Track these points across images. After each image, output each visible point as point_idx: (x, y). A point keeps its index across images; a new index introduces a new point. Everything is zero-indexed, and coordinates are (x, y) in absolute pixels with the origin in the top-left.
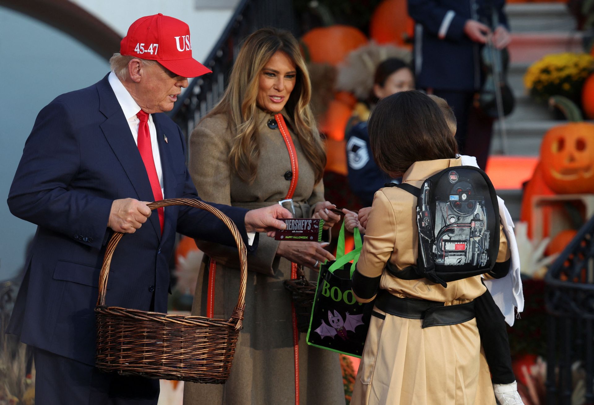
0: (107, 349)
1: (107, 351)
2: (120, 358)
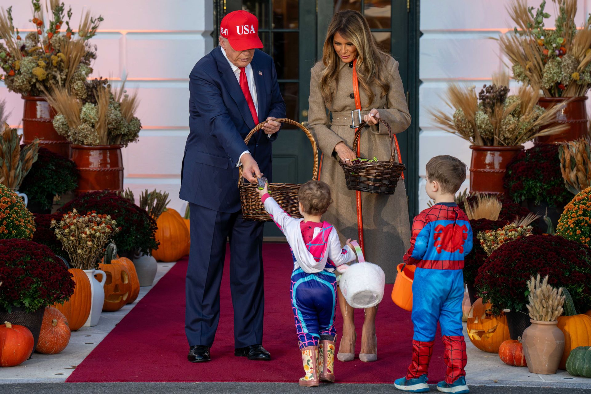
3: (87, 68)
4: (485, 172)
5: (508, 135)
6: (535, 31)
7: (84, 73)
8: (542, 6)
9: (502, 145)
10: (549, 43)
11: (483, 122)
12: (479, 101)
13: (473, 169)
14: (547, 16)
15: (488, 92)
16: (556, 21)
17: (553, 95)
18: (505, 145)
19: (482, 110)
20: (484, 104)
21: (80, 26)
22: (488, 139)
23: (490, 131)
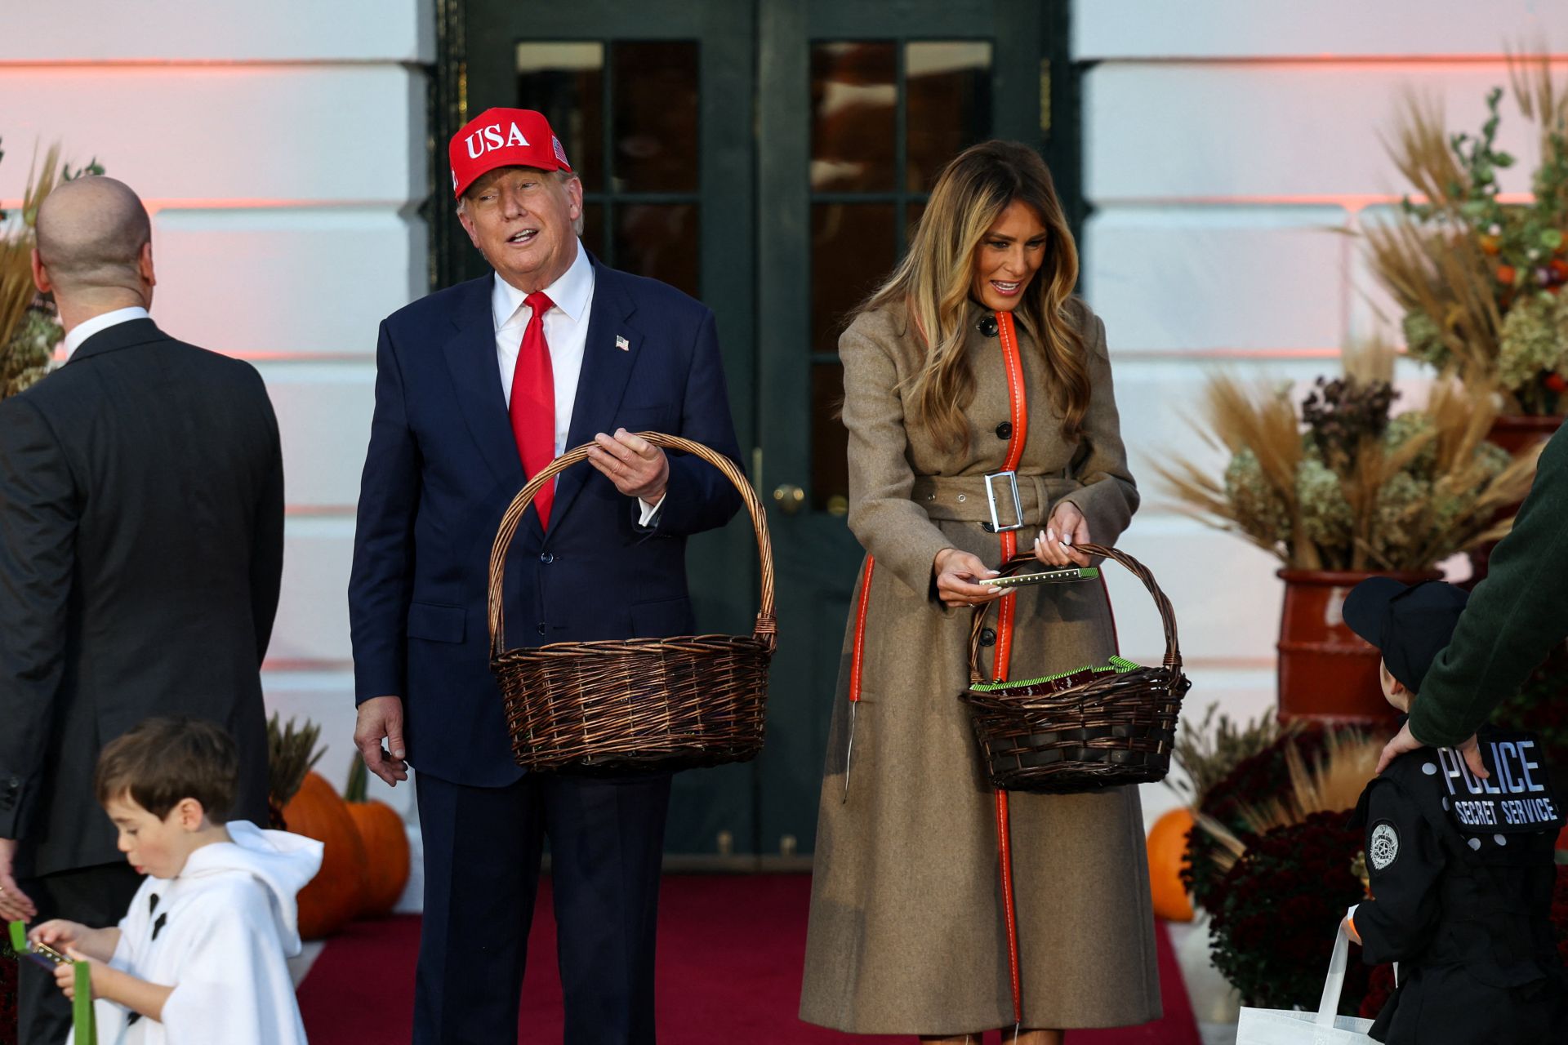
0: (551, 724)
1: (552, 727)
2: (584, 734)
3: (51, 325)
4: (1324, 655)
5: (1398, 536)
6: (1472, 208)
7: (41, 341)
8: (1490, 130)
9: (1379, 567)
10: (1516, 246)
11: (1319, 495)
12: (1304, 429)
13: (1287, 643)
14: (1504, 161)
15: (1331, 397)
16: (1534, 176)
17: (1528, 410)
18: (1389, 567)
19: (1315, 457)
20: (1319, 438)
21: (28, 193)
22: (1334, 548)
23: (1341, 525)
